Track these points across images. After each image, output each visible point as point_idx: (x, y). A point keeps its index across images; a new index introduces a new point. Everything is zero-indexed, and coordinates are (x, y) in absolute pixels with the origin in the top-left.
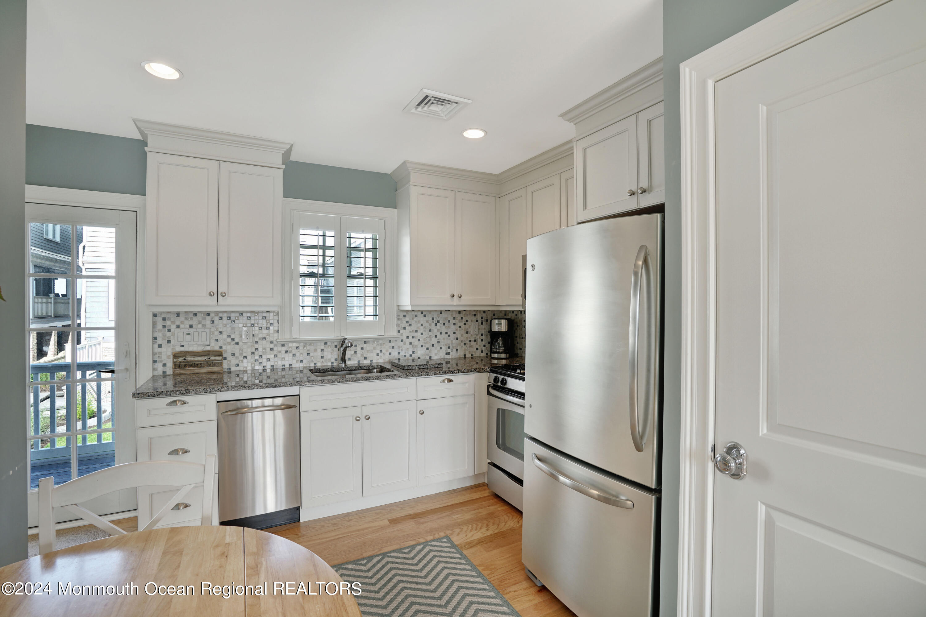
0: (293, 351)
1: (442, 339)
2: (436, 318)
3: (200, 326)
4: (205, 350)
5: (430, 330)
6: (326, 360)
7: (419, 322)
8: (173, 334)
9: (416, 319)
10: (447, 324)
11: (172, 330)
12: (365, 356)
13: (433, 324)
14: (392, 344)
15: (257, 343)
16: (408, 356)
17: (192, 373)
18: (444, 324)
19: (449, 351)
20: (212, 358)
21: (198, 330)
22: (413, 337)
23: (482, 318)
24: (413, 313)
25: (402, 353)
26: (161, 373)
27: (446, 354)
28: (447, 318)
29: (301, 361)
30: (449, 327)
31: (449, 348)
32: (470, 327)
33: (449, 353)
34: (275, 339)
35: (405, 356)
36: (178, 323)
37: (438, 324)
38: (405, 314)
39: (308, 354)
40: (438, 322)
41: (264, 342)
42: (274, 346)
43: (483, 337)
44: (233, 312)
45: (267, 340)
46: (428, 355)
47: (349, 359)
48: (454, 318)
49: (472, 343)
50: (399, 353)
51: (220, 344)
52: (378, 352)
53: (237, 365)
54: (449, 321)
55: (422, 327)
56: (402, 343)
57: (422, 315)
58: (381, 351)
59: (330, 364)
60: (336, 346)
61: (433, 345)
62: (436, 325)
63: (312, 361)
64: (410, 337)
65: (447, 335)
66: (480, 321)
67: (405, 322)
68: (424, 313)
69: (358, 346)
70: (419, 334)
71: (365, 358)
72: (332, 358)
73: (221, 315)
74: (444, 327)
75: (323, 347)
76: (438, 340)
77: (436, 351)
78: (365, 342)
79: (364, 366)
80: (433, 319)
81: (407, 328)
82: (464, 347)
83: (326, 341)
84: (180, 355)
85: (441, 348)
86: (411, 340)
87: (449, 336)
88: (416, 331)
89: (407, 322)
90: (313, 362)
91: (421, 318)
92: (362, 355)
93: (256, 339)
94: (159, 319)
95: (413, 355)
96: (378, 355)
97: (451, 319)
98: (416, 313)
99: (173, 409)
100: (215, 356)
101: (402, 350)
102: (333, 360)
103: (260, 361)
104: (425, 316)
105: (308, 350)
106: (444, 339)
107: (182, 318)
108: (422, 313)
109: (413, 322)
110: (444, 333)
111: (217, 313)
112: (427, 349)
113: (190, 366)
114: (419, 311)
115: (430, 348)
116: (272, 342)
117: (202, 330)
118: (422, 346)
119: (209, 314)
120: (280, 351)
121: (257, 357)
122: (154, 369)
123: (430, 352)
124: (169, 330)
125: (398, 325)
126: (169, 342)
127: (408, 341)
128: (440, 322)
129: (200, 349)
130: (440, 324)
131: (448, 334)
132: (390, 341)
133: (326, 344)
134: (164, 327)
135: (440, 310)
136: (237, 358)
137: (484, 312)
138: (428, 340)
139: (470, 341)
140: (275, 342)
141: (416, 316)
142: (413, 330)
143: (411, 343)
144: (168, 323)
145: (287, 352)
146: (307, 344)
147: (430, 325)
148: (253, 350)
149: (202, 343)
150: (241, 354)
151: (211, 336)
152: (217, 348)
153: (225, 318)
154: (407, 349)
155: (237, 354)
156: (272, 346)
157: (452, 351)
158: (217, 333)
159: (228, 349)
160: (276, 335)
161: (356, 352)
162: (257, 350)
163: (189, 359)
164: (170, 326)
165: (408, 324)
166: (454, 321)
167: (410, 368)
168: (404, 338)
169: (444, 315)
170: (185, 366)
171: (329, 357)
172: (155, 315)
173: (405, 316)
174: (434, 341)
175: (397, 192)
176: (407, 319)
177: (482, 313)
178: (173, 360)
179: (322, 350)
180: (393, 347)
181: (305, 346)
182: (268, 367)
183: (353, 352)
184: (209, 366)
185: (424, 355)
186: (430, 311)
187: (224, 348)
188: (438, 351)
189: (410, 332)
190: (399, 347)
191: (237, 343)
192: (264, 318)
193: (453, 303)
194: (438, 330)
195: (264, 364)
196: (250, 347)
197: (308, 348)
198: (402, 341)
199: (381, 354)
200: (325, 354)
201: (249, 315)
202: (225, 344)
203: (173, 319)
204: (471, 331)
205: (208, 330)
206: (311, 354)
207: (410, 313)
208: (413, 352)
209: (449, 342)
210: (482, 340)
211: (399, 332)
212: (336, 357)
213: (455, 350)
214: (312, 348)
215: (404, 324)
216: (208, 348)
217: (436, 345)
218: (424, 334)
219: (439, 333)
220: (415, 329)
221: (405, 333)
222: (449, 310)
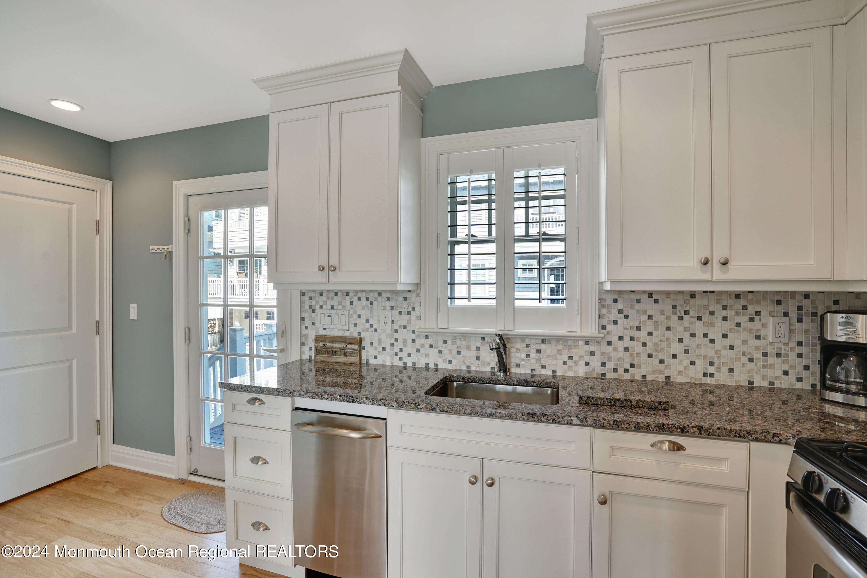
0: (439, 345)
1: (694, 346)
2: (681, 305)
3: (340, 307)
4: (344, 335)
5: (668, 328)
6: (484, 363)
7: (644, 312)
8: (317, 315)
9: (637, 306)
10: (706, 318)
11: (316, 311)
12: (543, 362)
13: (675, 318)
14: (591, 348)
15: (396, 331)
16: (621, 370)
17: (330, 361)
18: (699, 318)
19: (711, 370)
20: (349, 346)
21: (339, 312)
22: (632, 339)
23: (800, 308)
24: (633, 296)
25: (610, 365)
26: (307, 358)
27: (705, 375)
28: (706, 306)
29: (450, 362)
30: (712, 324)
31: (712, 364)
32: (764, 325)
33: (712, 375)
34: (418, 327)
35: (615, 370)
36: (321, 303)
37: (685, 317)
38: (616, 297)
39: (459, 352)
40: (687, 313)
41: (405, 331)
42: (417, 337)
43: (803, 350)
44: (371, 291)
45: (408, 328)
46: (662, 373)
47: (518, 365)
48: (725, 308)
49: (771, 360)
50: (604, 364)
51: (359, 329)
52: (566, 358)
53: (376, 357)
54: (712, 313)
55: (650, 323)
56: (610, 348)
57: (652, 300)
58: (571, 358)
59: (488, 369)
61: (674, 356)
62: (681, 318)
63: (464, 362)
64: (627, 338)
65: (708, 339)
66: (793, 314)
67: (615, 311)
68: (655, 297)
69: (531, 346)
70: (643, 333)
71: (544, 367)
72: (491, 360)
73: (359, 295)
74: (699, 323)
75: (478, 344)
76: (685, 346)
77: (681, 368)
78: (543, 341)
79: (532, 381)
80: (674, 307)
81: (619, 322)
82: (750, 365)
83: (483, 336)
84: (320, 339)
85: (693, 363)
86: (627, 342)
87: (712, 341)
88: (639, 328)
89: (620, 311)
90: (465, 364)
91: (648, 305)
92: (538, 361)
93: (396, 327)
94: (306, 298)
95: (632, 370)
96: (565, 363)
97: (717, 308)
98: (638, 297)
99: (251, 407)
100: (352, 343)
101: (610, 360)
102: (493, 365)
103: (400, 355)
104: (656, 301)
105: (458, 347)
106: (699, 346)
107: (324, 298)
108: (650, 295)
109: (631, 313)
110: (700, 335)
111: (356, 292)
112: (662, 362)
113: (329, 353)
114: (644, 292)
115: (669, 361)
116: (414, 332)
117: (342, 312)
118: (650, 356)
119: (348, 294)
120: (423, 346)
121: (396, 350)
122: (301, 353)
123: (668, 368)
124: (314, 311)
125: (601, 316)
126: (314, 324)
127: (621, 345)
128: (692, 313)
129: (340, 334)
130: (692, 317)
131: (711, 336)
132: (587, 343)
133: (483, 339)
134: (310, 307)
135: (691, 291)
136: (376, 349)
137: (807, 296)
138: (664, 345)
139: (765, 355)
140: (417, 332)
141: (639, 301)
142: (632, 327)
143: (626, 349)
144: (313, 303)
145: (431, 346)
146: (457, 337)
147: (668, 318)
148: (393, 341)
149: (341, 327)
150: (380, 344)
151: (350, 320)
152: (355, 335)
153: (363, 299)
154: (620, 359)
155: (376, 344)
156: (414, 336)
157: (719, 370)
158: (355, 316)
159: (367, 337)
160: (418, 323)
161: (528, 356)
162: (397, 340)
163: (329, 345)
164: (315, 306)
165: (622, 316)
166: (724, 313)
167: (593, 401)
168: (615, 339)
169: (698, 301)
170: (325, 353)
171: (488, 359)
172: (302, 294)
173: (615, 301)
174: (677, 348)
176: (620, 305)
177: (801, 298)
178: (315, 345)
179: (478, 348)
180: (592, 354)
181: (454, 342)
182: (409, 364)
183: (523, 356)
184: (346, 355)
185: (655, 372)
186: (668, 294)
187: (363, 335)
188: (685, 368)
189: (626, 329)
190: (603, 354)
191: (375, 330)
192: (405, 299)
193: (707, 276)
194: (686, 329)
195: (404, 360)
196: (388, 336)
197: (458, 343)
198: (609, 343)
199: (570, 363)
200: (482, 353)
201: (388, 295)
202: (363, 330)
203: (317, 299)
204: (770, 334)
205: (346, 313)
206: (463, 353)
207: (625, 296)
208: (632, 366)
209: (711, 353)
210: (799, 356)
211: (604, 327)
213: (725, 370)
214: (464, 343)
215: (614, 315)
216: (347, 334)
217: (681, 356)
218: (655, 333)
219: (688, 334)
220: (637, 324)
221: (615, 331)
222: (713, 292)
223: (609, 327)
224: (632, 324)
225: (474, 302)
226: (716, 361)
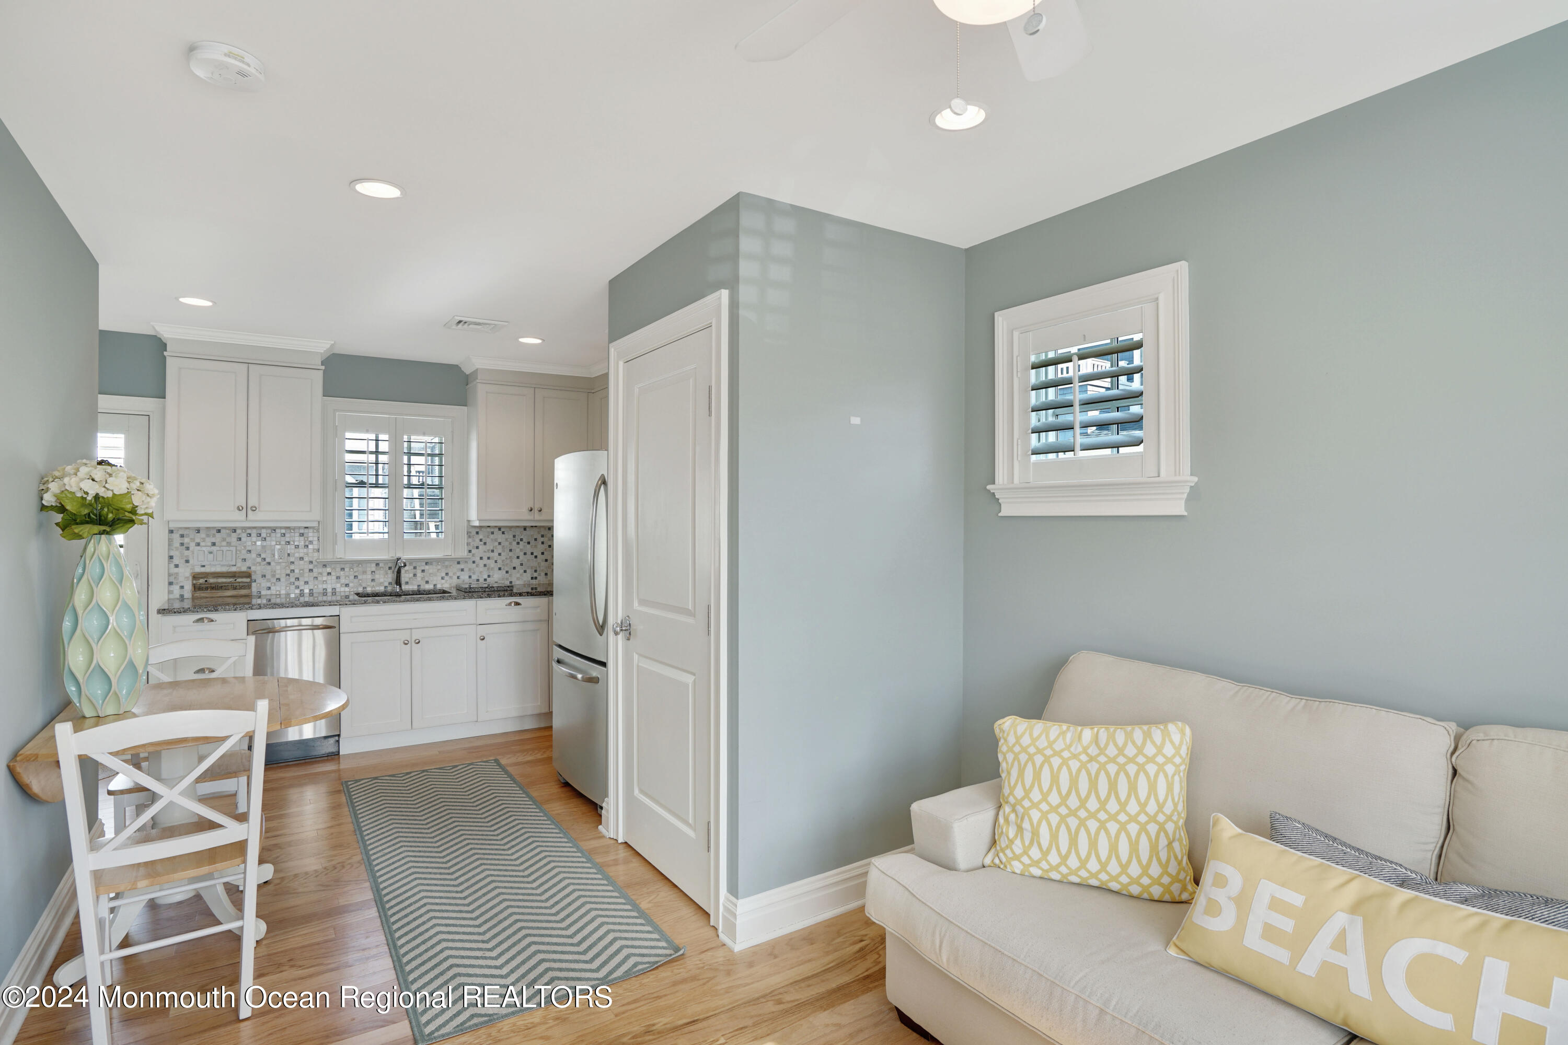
0: (336, 573)
1: (526, 560)
2: (518, 535)
3: (224, 543)
4: (230, 570)
5: (511, 550)
6: (378, 583)
7: (496, 540)
8: (193, 553)
9: (492, 536)
10: (533, 542)
11: (191, 549)
12: (427, 579)
13: (515, 543)
14: (461, 566)
15: (292, 563)
16: (481, 580)
17: (214, 596)
18: (529, 543)
19: (535, 575)
20: (239, 580)
21: (222, 548)
22: (489, 558)
24: (488, 529)
25: (474, 577)
26: (178, 596)
27: (532, 578)
28: (532, 536)
29: (347, 585)
30: (536, 546)
31: (536, 571)
33: (536, 578)
34: (315, 559)
35: (478, 580)
36: (198, 540)
37: (521, 542)
38: (478, 530)
39: (356, 577)
40: (521, 540)
41: (302, 562)
42: (314, 568)
44: (263, 528)
45: (305, 560)
46: (507, 579)
47: (407, 583)
48: (543, 536)
50: (470, 577)
51: (248, 564)
52: (444, 575)
53: (269, 588)
54: (536, 540)
55: (500, 547)
56: (474, 565)
57: (501, 532)
58: (447, 574)
59: (380, 587)
60: (390, 568)
61: (514, 568)
62: (518, 543)
63: (360, 585)
64: (485, 558)
65: (534, 556)
67: (478, 540)
68: (502, 530)
69: (418, 567)
70: (496, 554)
71: (427, 582)
73: (249, 531)
74: (528, 546)
75: (373, 569)
76: (521, 561)
77: (518, 575)
78: (426, 564)
80: (514, 536)
81: (480, 547)
83: (378, 562)
84: (200, 576)
85: (525, 571)
86: (485, 561)
87: (536, 557)
88: (493, 551)
89: (481, 540)
90: (362, 586)
91: (498, 535)
92: (423, 578)
93: (292, 559)
94: (176, 536)
95: (488, 579)
96: (443, 578)
97: (539, 537)
98: (492, 530)
99: (199, 626)
100: (242, 577)
101: (474, 573)
102: (386, 584)
103: (297, 583)
104: (503, 533)
105: (355, 572)
106: (528, 560)
107: (202, 535)
108: (500, 529)
109: (488, 541)
110: (529, 553)
111: (244, 529)
112: (507, 572)
113: (213, 588)
114: (496, 527)
115: (511, 571)
116: (311, 562)
117: (228, 548)
118: (500, 569)
119: (235, 531)
120: (321, 574)
121: (292, 580)
122: (170, 592)
123: (511, 576)
124: (188, 548)
125: (468, 544)
126: (187, 561)
127: (481, 563)
128: (524, 540)
129: (224, 569)
131: (535, 554)
132: (459, 563)
133: (378, 564)
134: (182, 544)
136: (269, 580)
138: (508, 561)
140: (315, 563)
141: (493, 533)
142: (488, 550)
143: (485, 565)
144: (186, 540)
145: (329, 574)
146: (354, 565)
147: (510, 543)
148: (288, 572)
149: (227, 563)
150: (274, 576)
151: (238, 555)
152: (244, 569)
153: (254, 535)
154: (481, 572)
155: (268, 576)
156: (311, 567)
157: (539, 575)
158: (244, 552)
159: (257, 570)
160: (316, 554)
161: (415, 575)
162: (293, 571)
163: (212, 580)
164: (189, 544)
165: (482, 543)
166: (542, 539)
168: (477, 559)
169: (528, 532)
170: (207, 589)
171: (382, 580)
172: (171, 532)
173: (477, 533)
174: (516, 563)
175: (468, 386)
176: (481, 536)
178: (193, 583)
179: (373, 572)
180: (462, 570)
181: (351, 568)
182: (307, 591)
183: (411, 575)
184: (235, 588)
185: (503, 579)
186: (511, 527)
187: (253, 568)
188: (521, 575)
189: (485, 552)
190: (470, 570)
191: (269, 564)
192: (302, 535)
193: (531, 518)
194: (521, 550)
195: (301, 588)
196: (284, 568)
197: (356, 569)
198: (474, 562)
199: (446, 577)
200: (377, 576)
201: (283, 531)
202: (254, 565)
203: (192, 536)
205: (233, 549)
206: (360, 577)
207: (484, 530)
208: (489, 576)
209: (535, 564)
211: (470, 551)
212: (390, 580)
213: (543, 574)
214: (360, 569)
215: (477, 543)
216: (234, 569)
217: (518, 567)
218: (502, 554)
219: (522, 553)
220: (492, 548)
221: (477, 553)
222: (536, 526)
223: (474, 551)
224: (488, 548)
225: (371, 536)
226: (538, 569)
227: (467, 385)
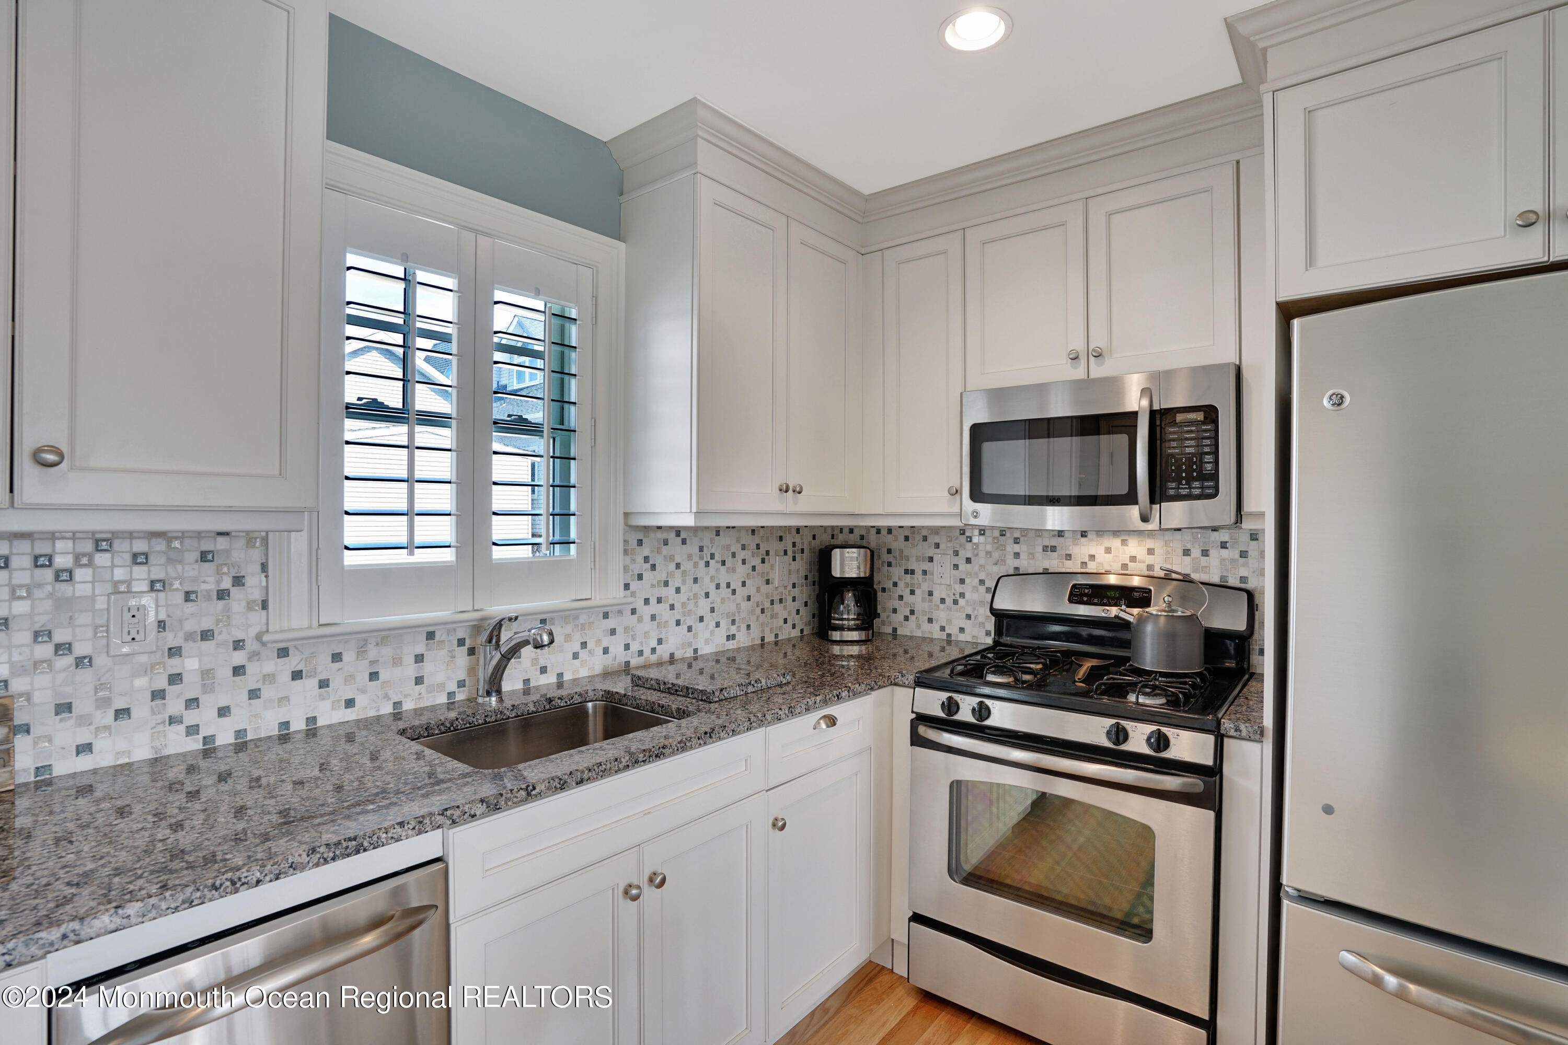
0: (319, 669)
1: (719, 600)
2: (708, 547)
5: (696, 580)
6: (431, 689)
7: (672, 558)
9: (665, 550)
10: (729, 562)
12: (542, 662)
13: (702, 564)
14: (610, 623)
15: (175, 652)
16: (647, 652)
18: (723, 563)
19: (733, 630)
22: (659, 601)
23: (794, 545)
24: (658, 535)
25: (634, 647)
27: (728, 638)
28: (728, 547)
30: (734, 570)
31: (733, 622)
32: (772, 567)
33: (733, 637)
34: (253, 632)
35: (641, 653)
37: (711, 562)
38: (640, 536)
39: (374, 676)
40: (712, 556)
41: (207, 646)
42: (250, 659)
43: (796, 592)
44: (65, 535)
45: (219, 638)
46: (690, 644)
48: (743, 547)
49: (777, 607)
50: (627, 647)
52: (577, 647)
53: (84, 749)
54: (734, 555)
55: (678, 573)
56: (634, 619)
57: (679, 540)
58: (584, 645)
59: (442, 699)
60: (461, 642)
61: (701, 619)
62: (707, 564)
63: (387, 697)
64: (653, 601)
65: (730, 590)
66: (790, 553)
67: (640, 559)
68: (683, 535)
70: (671, 590)
71: (543, 670)
72: (449, 678)
73: (1, 549)
74: (723, 569)
75: (420, 648)
76: (712, 603)
77: (707, 635)
78: (542, 622)
79: (559, 698)
80: (701, 549)
81: (645, 575)
82: (762, 617)
83: (430, 629)
85: (718, 625)
86: (653, 607)
87: (734, 592)
88: (666, 584)
89: (646, 559)
90: (389, 699)
91: (676, 548)
93: (172, 639)
95: (659, 648)
96: (576, 656)
97: (736, 548)
98: (665, 536)
101: (634, 639)
102: (452, 687)
103: (191, 718)
104: (684, 542)
105: (372, 663)
106: (723, 600)
108: (678, 534)
109: (658, 560)
110: (723, 585)
112: (690, 629)
114: (671, 528)
115: (698, 626)
116: (238, 645)
120: (270, 678)
121: (175, 707)
123: (695, 636)
125: (626, 569)
127: (646, 612)
128: (717, 557)
130: (717, 562)
131: (732, 587)
132: (606, 616)
133: (431, 636)
135: (716, 527)
136: (83, 720)
137: (798, 530)
138: (691, 605)
139: (772, 603)
140: (251, 645)
141: (666, 543)
142: (659, 582)
145: (297, 675)
146: (369, 641)
147: (696, 565)
148: (161, 682)
150: (103, 703)
153: (22, 560)
154: (646, 634)
155: (85, 705)
156: (239, 658)
157: (739, 629)
159: (39, 689)
160: (256, 617)
162: (175, 679)
165: (648, 566)
166: (743, 554)
167: (726, 694)
168: (639, 604)
169: (723, 540)
171: (440, 678)
173: (640, 543)
174: (703, 606)
175: (623, 199)
176: (646, 551)
177: (794, 532)
179: (419, 658)
180: (613, 632)
181: (361, 652)
182: (224, 739)
185: (683, 645)
186: (695, 531)
187: (18, 684)
188: (712, 633)
189: (653, 586)
190: (627, 629)
191: (83, 662)
192: (204, 557)
193: (783, 507)
194: (711, 579)
195: (204, 732)
196: (148, 670)
197: (372, 653)
198: (634, 611)
199: (583, 654)
200: (428, 668)
201: (140, 546)
202: (22, 670)
204: (776, 578)
206: (383, 675)
207: (652, 535)
208: (660, 641)
209: (733, 608)
210: (794, 599)
211: (627, 587)
212: (462, 675)
213: (744, 627)
214: (387, 652)
215: (640, 566)
217: (708, 617)
218: (682, 590)
219: (713, 586)
220: (664, 578)
221: (642, 589)
222: (733, 527)
223: (634, 585)
224: (659, 578)
225: (422, 556)
226: (737, 618)
227: (622, 194)
